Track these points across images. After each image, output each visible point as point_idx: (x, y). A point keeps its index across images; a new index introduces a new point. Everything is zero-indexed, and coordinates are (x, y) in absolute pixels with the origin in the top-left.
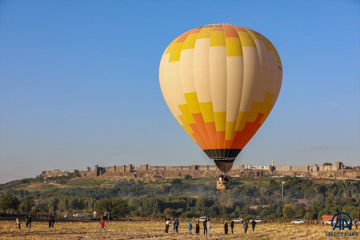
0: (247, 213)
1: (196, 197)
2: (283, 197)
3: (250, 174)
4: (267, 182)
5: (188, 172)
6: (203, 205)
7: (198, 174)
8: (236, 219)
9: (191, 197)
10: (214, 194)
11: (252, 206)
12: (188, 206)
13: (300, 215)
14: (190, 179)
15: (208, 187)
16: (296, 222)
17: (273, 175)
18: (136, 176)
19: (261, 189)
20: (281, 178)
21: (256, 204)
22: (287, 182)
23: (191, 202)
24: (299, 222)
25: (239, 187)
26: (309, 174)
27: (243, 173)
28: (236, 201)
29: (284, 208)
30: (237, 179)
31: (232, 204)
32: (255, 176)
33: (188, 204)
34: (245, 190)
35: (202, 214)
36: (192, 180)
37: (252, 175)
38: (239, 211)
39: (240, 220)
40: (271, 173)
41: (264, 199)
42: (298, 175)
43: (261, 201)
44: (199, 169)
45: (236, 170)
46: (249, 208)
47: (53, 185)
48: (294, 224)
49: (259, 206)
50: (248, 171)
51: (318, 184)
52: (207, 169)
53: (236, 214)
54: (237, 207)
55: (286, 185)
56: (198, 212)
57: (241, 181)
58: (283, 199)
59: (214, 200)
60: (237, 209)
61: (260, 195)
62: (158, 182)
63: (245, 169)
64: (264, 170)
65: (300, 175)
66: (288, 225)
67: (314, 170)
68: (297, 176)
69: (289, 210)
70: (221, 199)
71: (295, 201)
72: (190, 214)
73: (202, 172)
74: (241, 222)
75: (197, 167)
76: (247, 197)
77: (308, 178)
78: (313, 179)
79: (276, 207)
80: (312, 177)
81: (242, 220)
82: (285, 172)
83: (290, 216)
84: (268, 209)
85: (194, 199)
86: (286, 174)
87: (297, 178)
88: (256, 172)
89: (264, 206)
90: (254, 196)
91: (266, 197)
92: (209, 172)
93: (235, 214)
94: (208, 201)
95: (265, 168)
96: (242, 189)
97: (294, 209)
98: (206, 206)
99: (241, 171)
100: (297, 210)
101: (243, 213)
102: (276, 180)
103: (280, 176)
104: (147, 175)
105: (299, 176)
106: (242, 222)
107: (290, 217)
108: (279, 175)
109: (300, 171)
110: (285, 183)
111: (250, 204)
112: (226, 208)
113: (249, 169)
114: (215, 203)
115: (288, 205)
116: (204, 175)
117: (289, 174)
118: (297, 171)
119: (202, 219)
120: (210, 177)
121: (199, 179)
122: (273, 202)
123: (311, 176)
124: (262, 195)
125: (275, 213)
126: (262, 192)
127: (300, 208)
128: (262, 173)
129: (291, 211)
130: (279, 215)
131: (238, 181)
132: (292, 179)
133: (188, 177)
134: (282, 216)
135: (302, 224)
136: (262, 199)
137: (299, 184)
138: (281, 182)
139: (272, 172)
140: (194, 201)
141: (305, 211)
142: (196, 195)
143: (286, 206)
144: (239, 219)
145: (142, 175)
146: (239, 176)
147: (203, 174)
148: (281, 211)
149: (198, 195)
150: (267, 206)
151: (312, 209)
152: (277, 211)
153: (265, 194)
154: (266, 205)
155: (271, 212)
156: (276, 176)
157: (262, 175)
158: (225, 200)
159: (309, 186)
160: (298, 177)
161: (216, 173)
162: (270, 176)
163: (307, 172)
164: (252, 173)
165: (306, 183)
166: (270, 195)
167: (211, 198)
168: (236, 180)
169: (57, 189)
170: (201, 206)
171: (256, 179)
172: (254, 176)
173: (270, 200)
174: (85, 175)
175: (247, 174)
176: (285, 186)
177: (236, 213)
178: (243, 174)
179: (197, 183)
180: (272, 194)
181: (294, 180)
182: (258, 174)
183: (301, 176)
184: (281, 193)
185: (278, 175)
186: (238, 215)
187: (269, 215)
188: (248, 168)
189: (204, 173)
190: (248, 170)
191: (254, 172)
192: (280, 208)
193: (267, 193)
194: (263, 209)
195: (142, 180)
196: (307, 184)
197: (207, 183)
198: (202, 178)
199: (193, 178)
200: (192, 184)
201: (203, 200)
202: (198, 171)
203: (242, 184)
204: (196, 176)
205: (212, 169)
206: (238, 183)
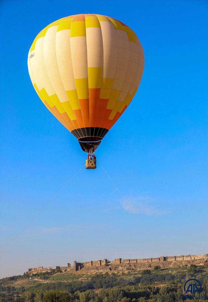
1: (161, 286)
5: (157, 264)
6: (165, 293)
7: (166, 265)
9: (156, 286)
14: (159, 269)
18: (111, 269)
23: (155, 291)
25: (202, 275)
27: (206, 261)
33: (152, 293)
45: (201, 259)
47: (37, 281)
62: (129, 274)
75: (165, 259)
92: (176, 262)
94: (170, 289)
96: (205, 277)
99: (205, 260)
104: (120, 268)
120: (177, 267)
121: (167, 269)
133: (157, 268)
140: (158, 289)
142: (161, 284)
145: (116, 268)
146: (203, 265)
147: (171, 264)
161: (183, 262)
167: (176, 286)
169: (40, 285)
174: (66, 270)
179: (164, 273)
189: (172, 264)
195: (116, 272)
197: (174, 273)
198: (170, 268)
199: (161, 269)
200: (161, 274)
201: (165, 289)
202: (166, 261)
203: (205, 271)
204: (164, 266)
205: (178, 259)
206: (202, 271)
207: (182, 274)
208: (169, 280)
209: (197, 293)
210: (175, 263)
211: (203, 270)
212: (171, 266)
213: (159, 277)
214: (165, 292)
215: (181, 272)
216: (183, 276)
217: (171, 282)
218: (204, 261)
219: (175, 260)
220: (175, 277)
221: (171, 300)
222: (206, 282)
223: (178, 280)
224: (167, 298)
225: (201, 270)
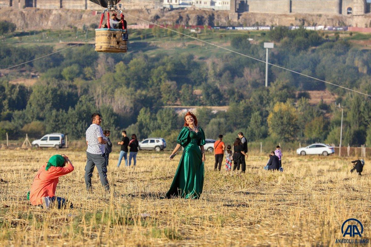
0: (170, 126)
1: (29, 83)
2: (269, 85)
3: (177, 22)
4: (225, 45)
5: (5, 14)
6: (48, 106)
7: (32, 19)
8: (147, 142)
9: (15, 83)
10: (78, 75)
11: (181, 109)
12: (6, 107)
13: (314, 135)
14: (10, 33)
15: (61, 56)
16: (310, 150)
17: (241, 26)
19: (209, 62)
20: (264, 34)
21: (193, 104)
22: (279, 44)
23: (14, 96)
24: (319, 151)
25: (146, 57)
26: (342, 23)
27: (157, 17)
28: (141, 95)
29: (271, 115)
30: (141, 36)
31: (128, 104)
32: (192, 27)
33: (6, 102)
34: (164, 64)
35: (48, 129)
36: (17, 35)
37: (183, 23)
38: (148, 120)
39: (156, 144)
40: (235, 20)
41: (216, 91)
42: (309, 25)
43: (208, 95)
44: (35, 6)
45: (140, 11)
46: (177, 115)
48: (303, 154)
49: (201, 107)
50: (173, 13)
51: (367, 50)
52: (59, 4)
53: (140, 130)
54: (142, 111)
55: (276, 53)
56: (35, 125)
57: (152, 42)
58: (268, 91)
59: (79, 91)
60: (143, 116)
61: (206, 80)
63: (164, 8)
64: (217, 11)
65: (315, 25)
66: (288, 156)
67: (355, 11)
68: (309, 28)
69: (285, 120)
70: (99, 90)
71: (300, 96)
72: (12, 128)
73: (45, 15)
74: (158, 149)
75: (29, 1)
76: (169, 83)
77: (337, 33)
78: (353, 35)
79: (248, 111)
80: (350, 30)
81: (161, 143)
82: (274, 16)
83: (287, 136)
84: (225, 116)
85: (22, 88)
86: (277, 22)
87: (307, 34)
88: (193, 16)
89: (215, 109)
90: (188, 81)
91: (222, 86)
92: (63, 14)
93: (137, 128)
94: (61, 96)
95: (218, 6)
96: (156, 64)
97: (298, 117)
98: (56, 106)
99: (154, 13)
100: (305, 120)
101: (159, 128)
102: (250, 39)
103: (261, 29)
105: (312, 28)
106: (162, 148)
107: (287, 140)
108: (257, 25)
109: (316, 13)
110: (275, 46)
111: (178, 103)
112: (113, 114)
113: (174, 7)
114: (83, 98)
115: (284, 106)
116: (50, 23)
117: (286, 22)
118: (308, 12)
119: (52, 139)
120: (67, 28)
121: (37, 33)
122: (241, 97)
123: (346, 27)
124: (211, 80)
125: (246, 127)
126: (211, 72)
127: (315, 115)
128: (211, 18)
129: (289, 123)
130: (256, 132)
131: (145, 41)
132: (293, 35)
133: (4, 27)
134: (265, 135)
135: (328, 155)
136: (210, 91)
137: (313, 51)
138: (262, 44)
139: (239, 15)
140: (24, 93)
141: (328, 123)
142: (28, 77)
143: (276, 108)
144: (152, 141)
146: (148, 27)
147: (47, 19)
148: (263, 123)
149: (33, 76)
150: (225, 109)
151: (350, 118)
152: (252, 121)
153: (219, 76)
154: (220, 105)
155: (235, 125)
156: (250, 26)
157: (211, 25)
158: (109, 90)
159: (339, 54)
160: (312, 32)
161: (85, 16)
162: (234, 27)
163: (337, 17)
164: (184, 19)
165: (331, 47)
166: (232, 79)
167: (70, 86)
168: (139, 39)
170: (42, 109)
171: (195, 35)
172: (188, 26)
173: (233, 93)
175: (169, 19)
176: (272, 55)
177: (141, 126)
178: (159, 20)
179: (28, 44)
180: (236, 78)
181: (299, 38)
182: (200, 21)
183: (319, 28)
184: (262, 73)
185: (253, 26)
186: (145, 131)
187: (230, 134)
188: (171, 6)
189: (51, 17)
190: (172, 9)
191: (190, 16)
192: (261, 114)
193: (225, 75)
194: (214, 116)
196: (333, 50)
197: (59, 46)
198: (44, 31)
199: (19, 30)
200: (17, 46)
201: (47, 92)
202: (32, 10)
203: (154, 48)
204: (27, 25)
205: (71, 4)
206: (145, 45)
207: (84, 51)
208: (46, 66)
209: (145, 112)
210: (61, 16)
211: (149, 42)
212: (48, 24)
213: (14, 56)
214: (47, 103)
215: (80, 45)
216: (88, 57)
217: (51, 72)
218: (150, 16)
219: (61, 7)
220: (62, 59)
221: (82, 128)
222: (158, 79)
223: (75, 68)
224: (70, 121)
225: (141, 43)
